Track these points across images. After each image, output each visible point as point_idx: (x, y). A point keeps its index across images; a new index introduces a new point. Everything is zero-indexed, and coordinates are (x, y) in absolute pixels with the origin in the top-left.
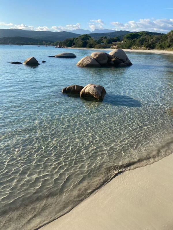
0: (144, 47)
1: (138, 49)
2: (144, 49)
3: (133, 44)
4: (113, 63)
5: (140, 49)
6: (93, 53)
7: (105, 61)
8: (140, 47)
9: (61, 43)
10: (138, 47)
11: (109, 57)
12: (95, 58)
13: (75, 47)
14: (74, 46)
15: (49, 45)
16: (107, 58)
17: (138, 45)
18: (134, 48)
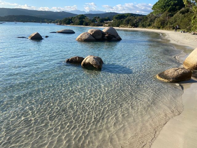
0: (130, 25)
1: (125, 27)
2: (130, 27)
3: (121, 23)
4: (106, 38)
5: (127, 27)
6: (90, 30)
7: (100, 37)
8: (126, 26)
9: (61, 21)
10: (125, 26)
11: (103, 34)
12: (91, 34)
13: (74, 24)
14: (72, 24)
15: (50, 22)
16: (102, 34)
17: (125, 24)
18: (122, 27)
